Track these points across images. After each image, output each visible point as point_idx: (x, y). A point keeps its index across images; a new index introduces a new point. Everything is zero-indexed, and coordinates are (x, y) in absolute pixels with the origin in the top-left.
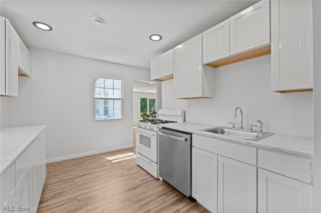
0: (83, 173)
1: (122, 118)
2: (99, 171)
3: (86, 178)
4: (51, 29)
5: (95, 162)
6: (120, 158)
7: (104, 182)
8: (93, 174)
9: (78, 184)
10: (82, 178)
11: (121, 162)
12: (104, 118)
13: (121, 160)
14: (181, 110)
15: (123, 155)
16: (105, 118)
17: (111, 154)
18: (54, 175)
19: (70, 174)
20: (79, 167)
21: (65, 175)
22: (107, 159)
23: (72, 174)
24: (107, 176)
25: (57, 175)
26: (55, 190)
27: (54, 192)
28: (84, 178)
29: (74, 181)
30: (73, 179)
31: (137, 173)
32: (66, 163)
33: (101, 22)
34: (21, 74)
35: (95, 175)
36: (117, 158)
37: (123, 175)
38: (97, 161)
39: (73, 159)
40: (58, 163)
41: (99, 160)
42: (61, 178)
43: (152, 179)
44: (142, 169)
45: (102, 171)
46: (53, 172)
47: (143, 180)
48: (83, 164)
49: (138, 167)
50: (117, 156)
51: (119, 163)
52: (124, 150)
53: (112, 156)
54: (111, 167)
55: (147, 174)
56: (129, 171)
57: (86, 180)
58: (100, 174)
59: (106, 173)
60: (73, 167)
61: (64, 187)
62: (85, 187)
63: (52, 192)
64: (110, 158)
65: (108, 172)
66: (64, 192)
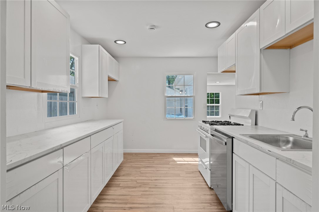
0: (149, 166)
1: (194, 118)
2: (162, 167)
3: (149, 169)
4: (125, 43)
5: (162, 159)
6: (186, 160)
7: (160, 176)
8: (155, 168)
9: (141, 172)
10: (146, 168)
11: (185, 164)
12: (174, 117)
13: (186, 162)
14: (251, 110)
15: (191, 159)
16: (176, 117)
17: (179, 155)
18: (130, 161)
19: (140, 164)
20: (148, 160)
21: (136, 163)
22: (173, 159)
23: (141, 164)
24: (165, 172)
25: (131, 162)
26: (126, 171)
27: (126, 172)
28: (148, 169)
29: (140, 169)
30: (139, 168)
31: (194, 178)
32: (140, 155)
33: (154, 29)
34: (110, 80)
35: (156, 169)
36: (184, 160)
37: (180, 175)
38: (164, 159)
39: (147, 153)
40: (136, 154)
41: (166, 159)
42: (133, 165)
43: (207, 187)
44: (201, 176)
45: (164, 167)
46: (130, 159)
47: (196, 185)
48: (152, 158)
49: (199, 173)
50: (184, 159)
51: (182, 165)
52: (194, 154)
53: (180, 157)
54: (173, 166)
55: (203, 181)
56: (186, 173)
57: (148, 171)
58: (160, 170)
59: (166, 170)
60: (144, 159)
61: (132, 171)
62: (145, 175)
63: (124, 172)
64: (176, 159)
65: (168, 170)
66: (131, 174)
